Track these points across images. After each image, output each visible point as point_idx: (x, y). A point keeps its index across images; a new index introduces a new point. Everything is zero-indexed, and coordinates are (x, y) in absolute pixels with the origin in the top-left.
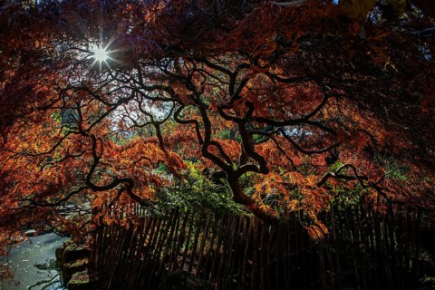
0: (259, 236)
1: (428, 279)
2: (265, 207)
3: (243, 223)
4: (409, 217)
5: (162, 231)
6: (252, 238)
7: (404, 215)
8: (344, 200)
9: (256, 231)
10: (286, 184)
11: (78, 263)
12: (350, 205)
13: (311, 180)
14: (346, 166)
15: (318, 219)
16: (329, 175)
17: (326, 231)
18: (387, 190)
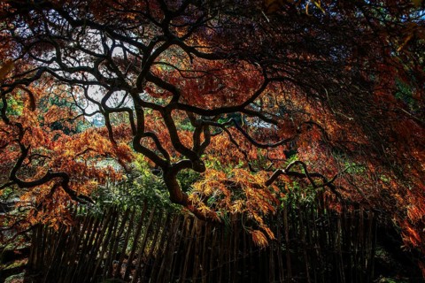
0: (202, 240)
1: (383, 280)
2: (204, 209)
3: (186, 224)
4: (366, 215)
5: (99, 232)
6: (194, 240)
7: (361, 213)
8: (298, 197)
9: (199, 233)
10: (229, 183)
11: (16, 264)
12: (306, 203)
13: (260, 178)
14: (296, 163)
15: (264, 223)
16: (280, 172)
17: (272, 235)
18: (342, 188)
